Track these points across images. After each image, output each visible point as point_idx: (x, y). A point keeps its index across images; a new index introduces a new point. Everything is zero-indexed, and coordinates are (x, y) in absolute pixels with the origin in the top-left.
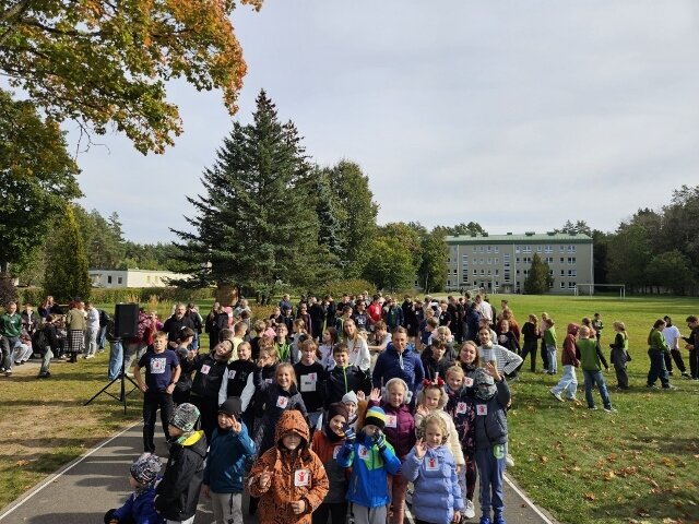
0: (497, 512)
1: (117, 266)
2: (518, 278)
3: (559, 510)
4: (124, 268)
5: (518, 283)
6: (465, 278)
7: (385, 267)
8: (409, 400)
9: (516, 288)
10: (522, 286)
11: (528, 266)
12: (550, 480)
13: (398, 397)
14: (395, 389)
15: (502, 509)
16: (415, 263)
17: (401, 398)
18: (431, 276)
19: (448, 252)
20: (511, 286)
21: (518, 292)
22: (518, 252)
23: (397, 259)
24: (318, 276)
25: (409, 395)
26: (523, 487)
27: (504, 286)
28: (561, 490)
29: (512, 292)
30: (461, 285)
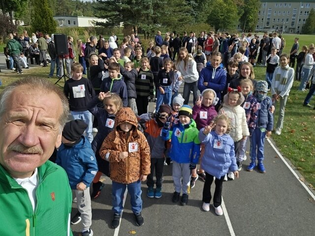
0: (259, 160)
1: (72, 15)
2: (300, 24)
3: (296, 160)
4: (76, 16)
5: (299, 27)
6: (268, 23)
7: (222, 16)
8: (216, 103)
9: (296, 31)
10: (300, 29)
11: (306, 17)
12: (294, 143)
13: (209, 101)
14: (208, 96)
15: (263, 159)
16: (239, 14)
17: (211, 101)
18: (247, 23)
19: (260, 7)
20: (294, 29)
21: (298, 33)
22: (302, 7)
23: (229, 11)
24: (179, 21)
25: (216, 100)
26: (278, 146)
27: (290, 29)
28: (300, 149)
29: (294, 33)
30: (265, 28)
